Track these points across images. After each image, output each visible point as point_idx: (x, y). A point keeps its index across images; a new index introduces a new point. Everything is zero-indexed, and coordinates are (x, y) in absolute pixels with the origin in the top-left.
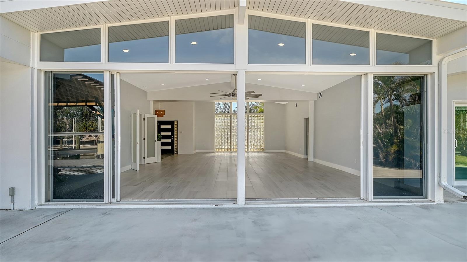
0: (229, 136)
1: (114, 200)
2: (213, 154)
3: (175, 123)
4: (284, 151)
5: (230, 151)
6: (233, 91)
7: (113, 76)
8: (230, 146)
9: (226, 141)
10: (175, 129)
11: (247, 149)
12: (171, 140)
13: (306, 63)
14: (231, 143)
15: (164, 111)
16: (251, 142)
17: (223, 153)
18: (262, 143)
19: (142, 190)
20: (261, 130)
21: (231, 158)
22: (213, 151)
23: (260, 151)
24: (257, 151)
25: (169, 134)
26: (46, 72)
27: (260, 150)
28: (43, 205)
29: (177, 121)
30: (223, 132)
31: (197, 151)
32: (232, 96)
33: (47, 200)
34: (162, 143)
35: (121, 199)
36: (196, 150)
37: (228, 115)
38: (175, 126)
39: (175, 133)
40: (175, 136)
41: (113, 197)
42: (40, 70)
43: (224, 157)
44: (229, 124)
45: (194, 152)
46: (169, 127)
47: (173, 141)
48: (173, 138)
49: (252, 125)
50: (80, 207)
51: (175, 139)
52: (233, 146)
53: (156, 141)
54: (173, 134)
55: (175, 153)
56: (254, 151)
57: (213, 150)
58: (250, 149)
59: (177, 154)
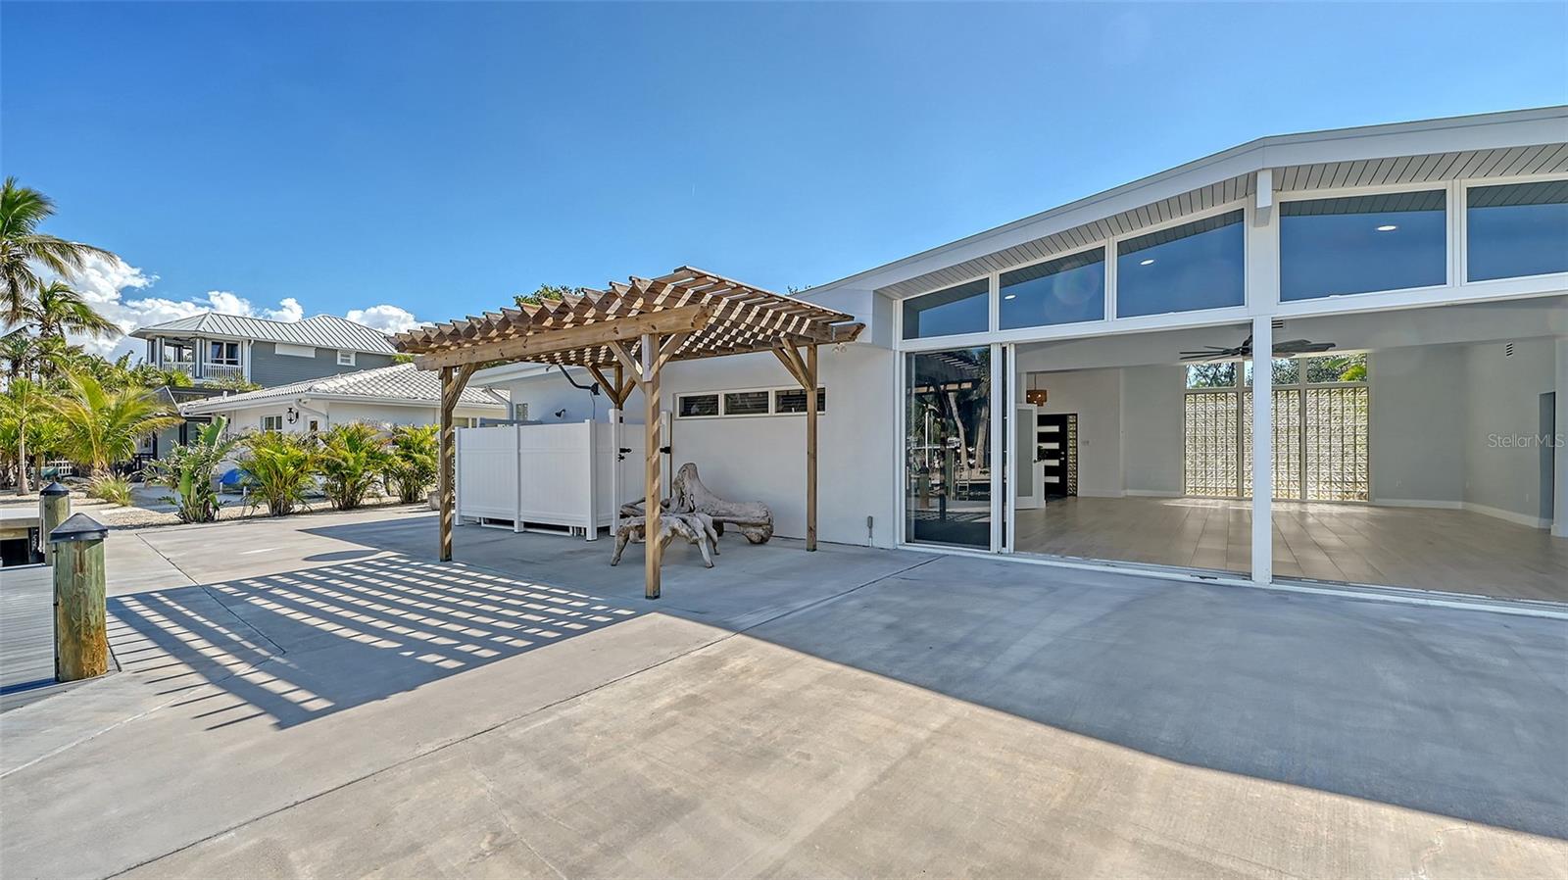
0: (1232, 451)
1: (1005, 550)
2: (1179, 501)
3: (1071, 419)
4: (1459, 505)
5: (1235, 495)
6: (1246, 343)
7: (1004, 350)
8: (1235, 482)
9: (1221, 467)
10: (1071, 435)
11: (1298, 493)
12: (1060, 461)
13: (1448, 282)
14: (1240, 472)
15: (1044, 393)
16: (1315, 470)
17: (1211, 501)
18: (1358, 476)
19: (1042, 544)
20: (1355, 436)
21: (1239, 512)
22: (1178, 494)
23: (1351, 499)
24: (1338, 499)
25: (1055, 446)
26: (907, 353)
27: (1353, 497)
28: (903, 545)
29: (1076, 415)
30: (1211, 442)
31: (1130, 492)
32: (1243, 354)
33: (908, 541)
34: (1046, 467)
35: (1015, 550)
36: (1125, 488)
37: (1229, 394)
38: (1071, 427)
39: (1070, 444)
40: (1070, 452)
41: (1004, 545)
42: (901, 352)
43: (1216, 510)
44: (1232, 418)
45: (1123, 494)
46: (1056, 429)
47: (1064, 464)
48: (1066, 456)
49: (1318, 419)
50: (956, 553)
51: (1070, 460)
52: (1245, 483)
53: (1035, 461)
54: (1064, 446)
55: (1071, 495)
56: (1328, 499)
57: (1179, 490)
58: (1309, 493)
59: (1076, 495)
